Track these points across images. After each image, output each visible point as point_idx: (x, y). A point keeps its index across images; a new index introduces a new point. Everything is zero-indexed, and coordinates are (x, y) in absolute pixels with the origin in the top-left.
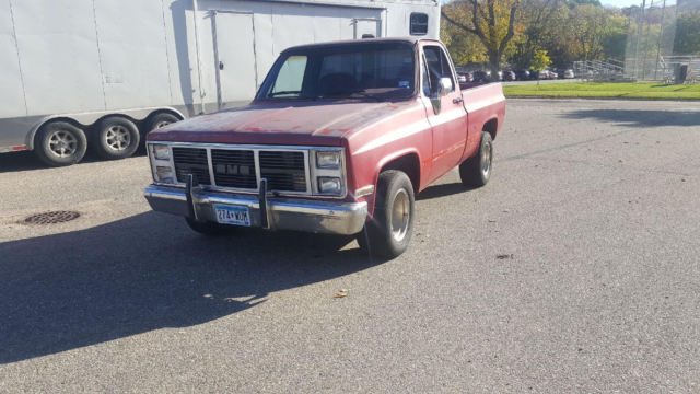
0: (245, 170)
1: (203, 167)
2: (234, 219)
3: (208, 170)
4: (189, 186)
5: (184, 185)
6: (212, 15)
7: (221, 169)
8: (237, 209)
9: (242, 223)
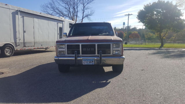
0: (92, 49)
1: (78, 49)
2: (89, 63)
3: (80, 50)
4: (76, 55)
5: (74, 55)
6: (23, 17)
7: (84, 49)
8: (89, 60)
9: (91, 64)
